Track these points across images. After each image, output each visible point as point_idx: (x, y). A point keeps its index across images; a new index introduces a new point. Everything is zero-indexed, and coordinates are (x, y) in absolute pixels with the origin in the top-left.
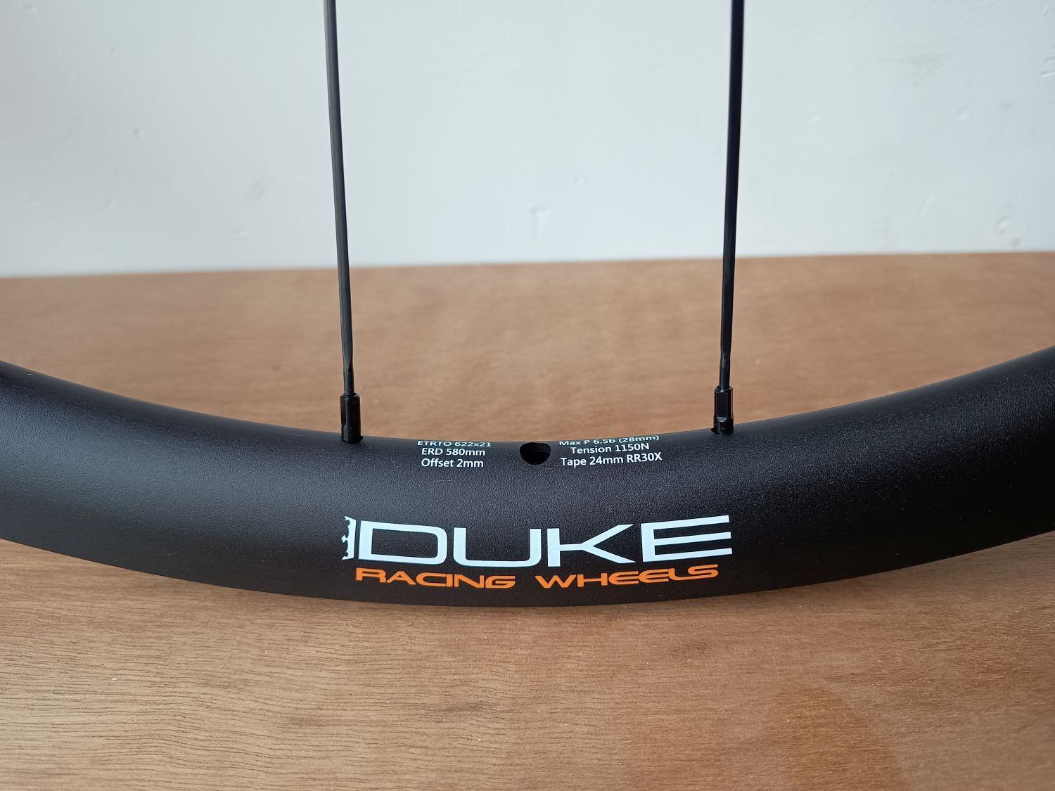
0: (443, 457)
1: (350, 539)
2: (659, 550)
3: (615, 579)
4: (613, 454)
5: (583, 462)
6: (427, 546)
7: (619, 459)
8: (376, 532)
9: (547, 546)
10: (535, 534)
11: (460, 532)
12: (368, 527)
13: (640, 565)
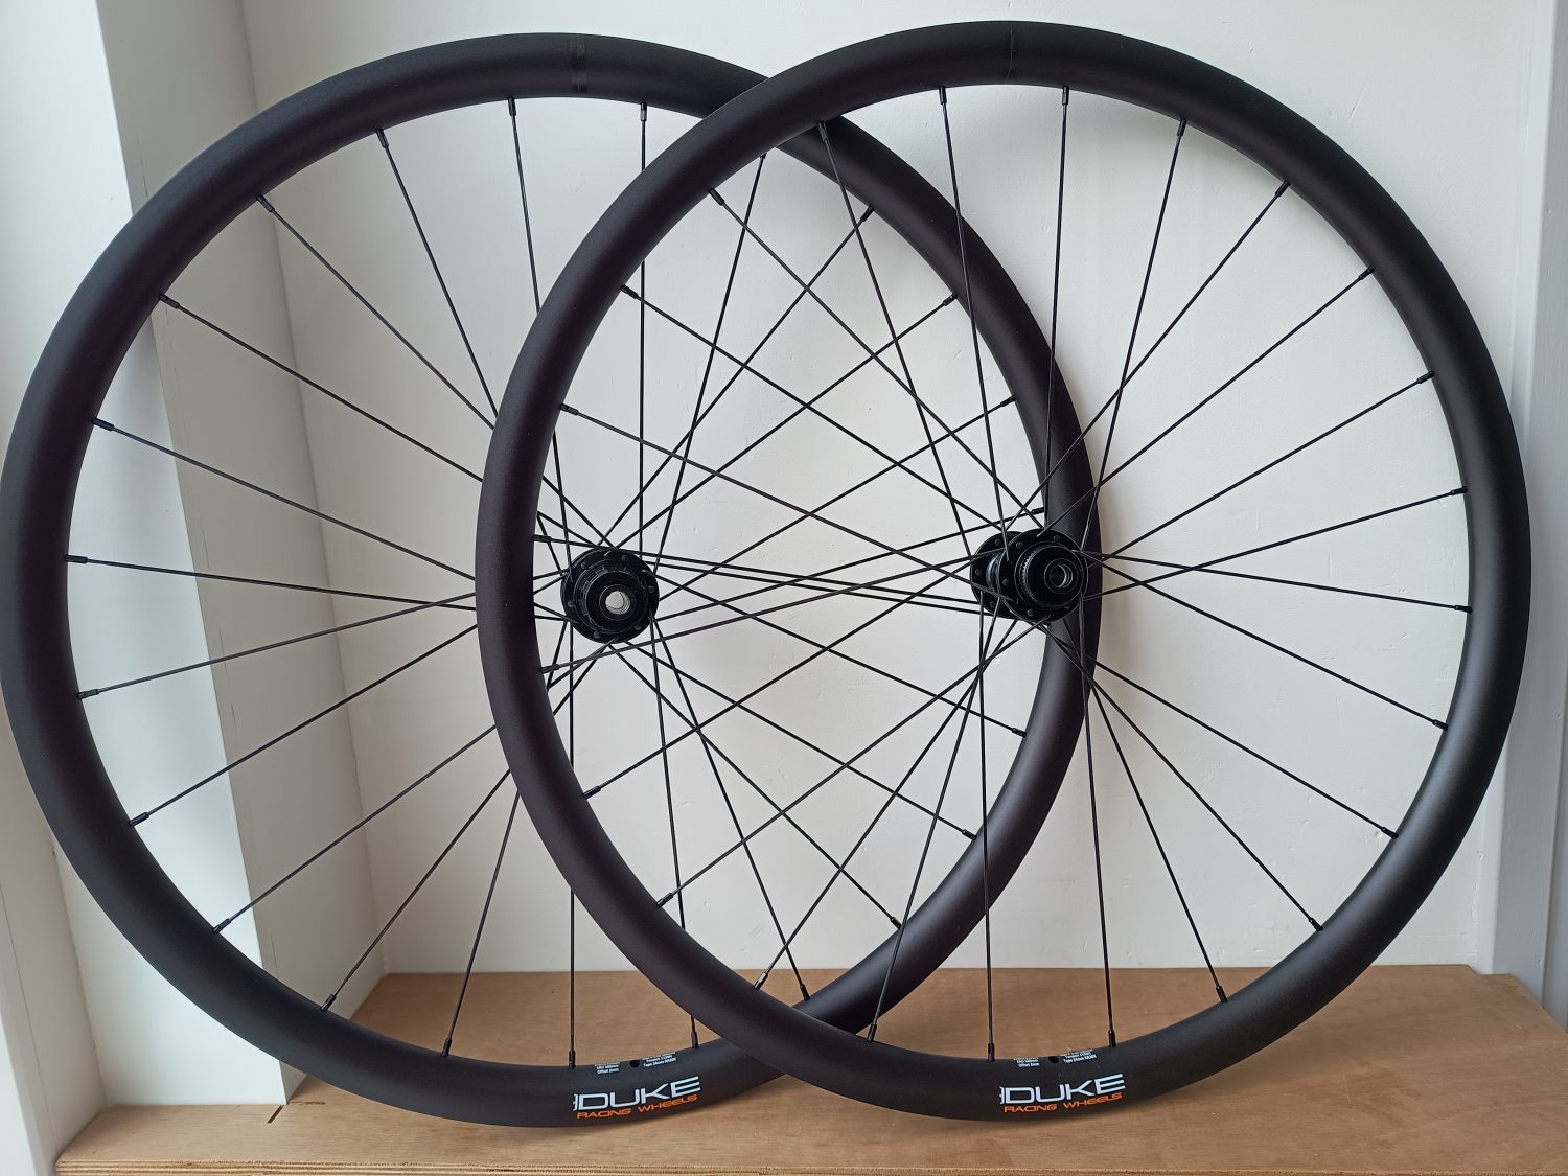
0: (1025, 1063)
1: (1002, 1096)
2: (1102, 1089)
3: (1089, 1102)
4: (1080, 1057)
5: (1070, 1061)
6: (1027, 1095)
7: (1082, 1059)
8: (1011, 1092)
9: (1066, 1091)
10: (1062, 1087)
11: (1038, 1089)
12: (1008, 1090)
13: (1097, 1096)
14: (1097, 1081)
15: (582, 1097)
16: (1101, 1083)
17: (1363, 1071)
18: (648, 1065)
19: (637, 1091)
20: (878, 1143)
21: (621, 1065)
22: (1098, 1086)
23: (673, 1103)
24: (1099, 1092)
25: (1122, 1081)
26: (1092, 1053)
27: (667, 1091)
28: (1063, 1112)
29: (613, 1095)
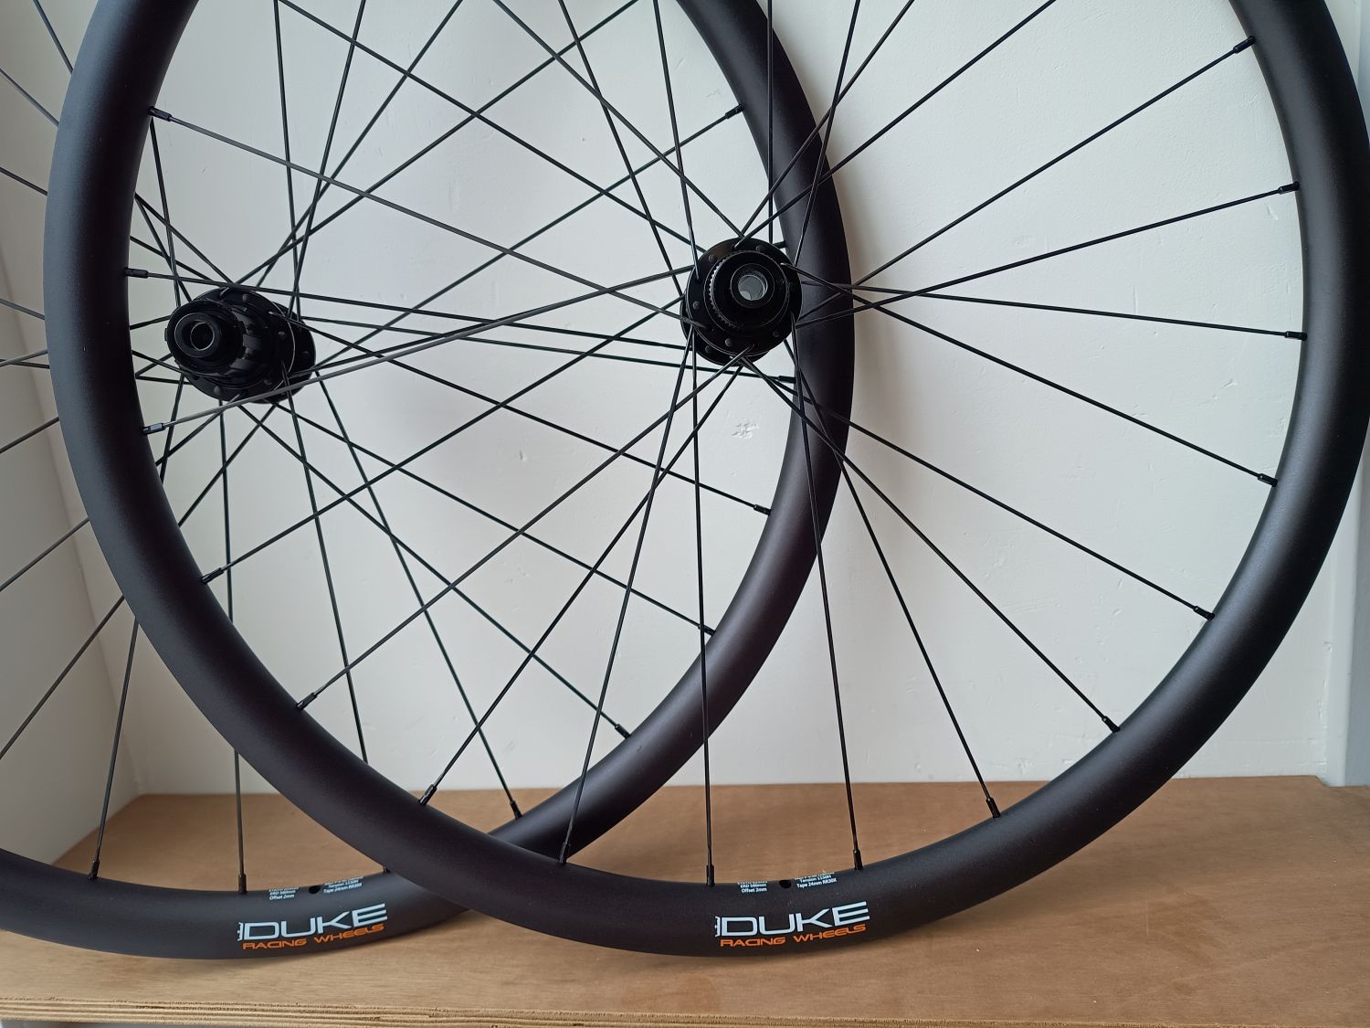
0: (750, 888)
1: (718, 927)
2: (841, 919)
3: (824, 934)
4: (817, 881)
5: (806, 885)
6: (748, 926)
7: (820, 883)
9: (797, 922)
10: (791, 916)
11: (762, 919)
12: (725, 920)
13: (835, 928)
14: (835, 910)
15: (248, 926)
16: (840, 912)
17: (1171, 899)
18: (328, 891)
19: (313, 920)
20: (573, 981)
21: (300, 891)
22: (836, 916)
23: (356, 933)
24: (837, 923)
25: (866, 911)
26: (833, 876)
27: (348, 920)
28: (794, 947)
29: (284, 924)
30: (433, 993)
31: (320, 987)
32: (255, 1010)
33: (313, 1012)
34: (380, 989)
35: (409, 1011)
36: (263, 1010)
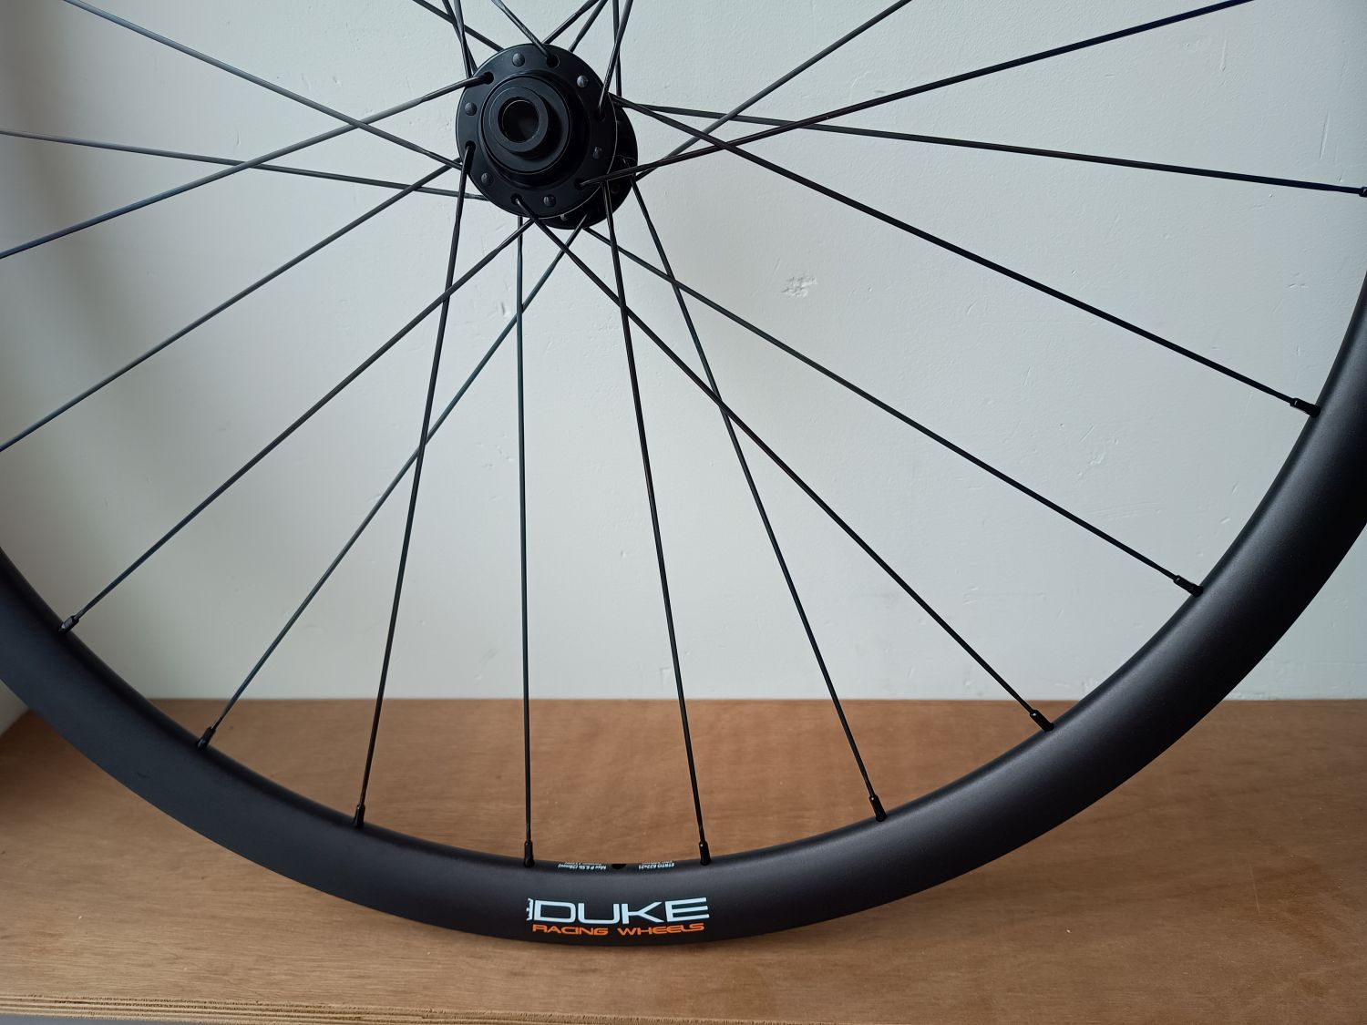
30: (425, 988)
31: (284, 977)
32: (205, 1008)
33: (278, 1011)
34: (358, 981)
35: (397, 1011)
36: (216, 1008)
